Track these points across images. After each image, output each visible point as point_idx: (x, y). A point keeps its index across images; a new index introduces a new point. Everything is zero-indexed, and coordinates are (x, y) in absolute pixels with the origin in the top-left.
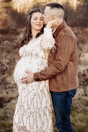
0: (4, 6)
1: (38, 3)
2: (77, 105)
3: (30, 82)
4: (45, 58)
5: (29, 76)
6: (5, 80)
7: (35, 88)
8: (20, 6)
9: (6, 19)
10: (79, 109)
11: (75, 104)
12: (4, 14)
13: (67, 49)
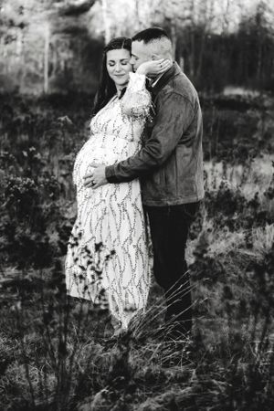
0: (62, 27)
1: (168, 20)
2: (224, 267)
3: (100, 185)
4: (132, 141)
5: (98, 171)
6: (56, 210)
7: (107, 199)
8: (115, 28)
9: (69, 66)
10: (229, 275)
11: (221, 265)
12: (63, 51)
13: (173, 120)
